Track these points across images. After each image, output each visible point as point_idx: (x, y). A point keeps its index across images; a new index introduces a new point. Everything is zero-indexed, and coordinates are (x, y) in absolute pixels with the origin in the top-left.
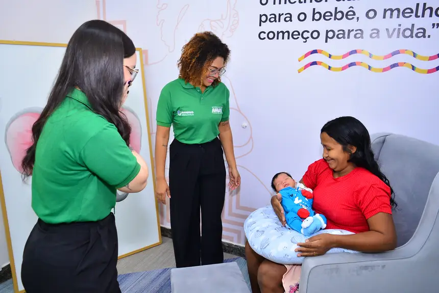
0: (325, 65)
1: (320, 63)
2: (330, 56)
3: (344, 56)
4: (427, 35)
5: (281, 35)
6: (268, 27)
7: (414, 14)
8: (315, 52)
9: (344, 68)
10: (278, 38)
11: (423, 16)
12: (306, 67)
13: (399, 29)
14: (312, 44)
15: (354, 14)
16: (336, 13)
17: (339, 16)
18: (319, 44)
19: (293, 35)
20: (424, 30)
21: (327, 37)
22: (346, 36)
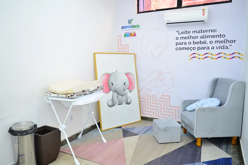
0: (198, 58)
1: (196, 57)
2: (199, 55)
3: (204, 55)
4: (228, 48)
5: (183, 49)
6: (178, 46)
7: (224, 42)
8: (194, 54)
9: (204, 58)
11: (227, 43)
12: (192, 58)
13: (220, 47)
14: (193, 51)
15: (206, 42)
16: (200, 42)
17: (201, 43)
18: (196, 51)
19: (187, 49)
20: (227, 47)
21: (198, 49)
22: (204, 49)
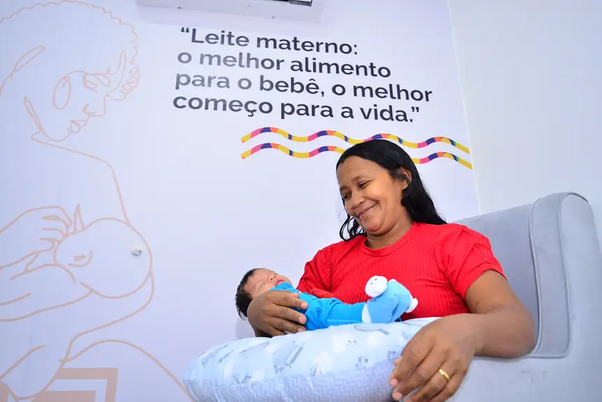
0: (284, 149)
1: (276, 146)
2: (290, 137)
3: (311, 138)
4: (408, 118)
5: (211, 104)
6: (189, 91)
7: (389, 95)
8: (267, 130)
9: (312, 154)
10: (207, 108)
11: (399, 97)
12: (255, 150)
13: (376, 110)
14: (261, 120)
15: (317, 88)
16: (293, 84)
17: (297, 87)
18: (273, 119)
19: (233, 106)
20: (404, 113)
21: (283, 112)
22: (310, 111)
